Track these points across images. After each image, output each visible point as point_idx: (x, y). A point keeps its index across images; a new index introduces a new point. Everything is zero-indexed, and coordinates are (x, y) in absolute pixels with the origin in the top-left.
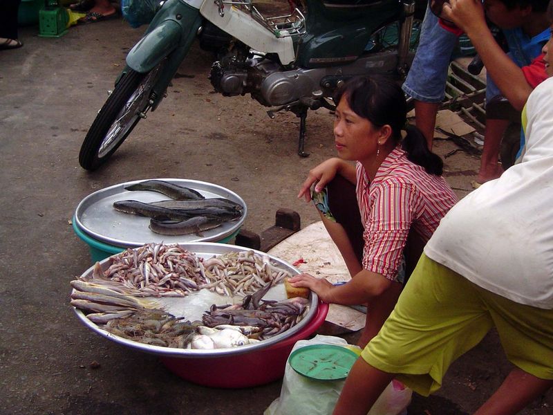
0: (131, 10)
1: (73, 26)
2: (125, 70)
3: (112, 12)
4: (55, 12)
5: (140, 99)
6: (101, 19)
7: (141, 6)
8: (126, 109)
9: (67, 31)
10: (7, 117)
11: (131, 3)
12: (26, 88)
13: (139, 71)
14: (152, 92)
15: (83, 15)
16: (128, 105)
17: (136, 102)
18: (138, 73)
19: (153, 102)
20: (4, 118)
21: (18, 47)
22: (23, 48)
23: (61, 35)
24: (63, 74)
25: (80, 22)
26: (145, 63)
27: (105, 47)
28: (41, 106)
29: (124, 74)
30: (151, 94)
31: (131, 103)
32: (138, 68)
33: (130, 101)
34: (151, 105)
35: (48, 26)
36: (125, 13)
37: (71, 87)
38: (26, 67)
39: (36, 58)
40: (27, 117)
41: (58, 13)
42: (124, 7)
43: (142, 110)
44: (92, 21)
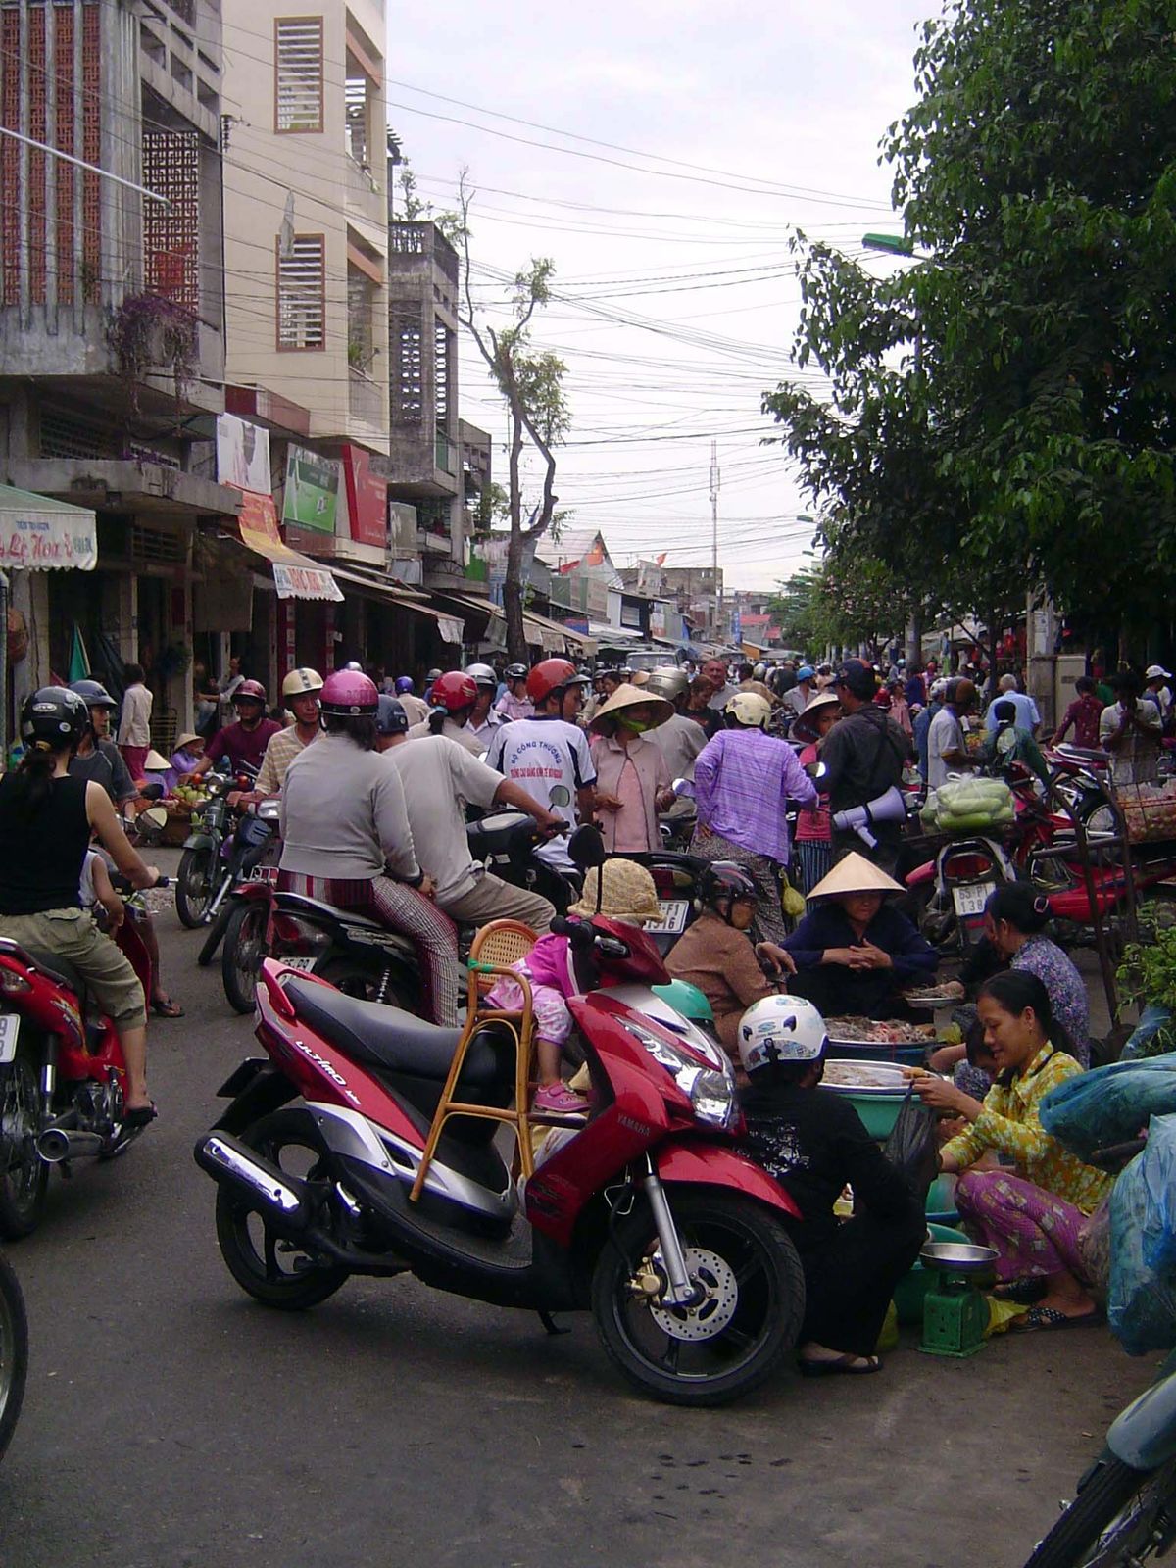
0: (1128, 1315)
1: (997, 1334)
2: (1103, 1457)
3: (1089, 1309)
4: (960, 1301)
5: (1132, 1526)
6: (1061, 1323)
7: (1151, 1309)
8: (1099, 1548)
9: (985, 1344)
10: (830, 1530)
11: (1129, 1300)
12: (881, 1467)
13: (1135, 1465)
14: (1161, 1513)
15: (1023, 1309)
16: (1102, 1538)
17: (1123, 1535)
18: (1130, 1468)
19: (1160, 1536)
20: (825, 1533)
21: (871, 1369)
22: (881, 1374)
23: (970, 1351)
24: (966, 1445)
25: (1014, 1325)
26: (1150, 1448)
27: (1064, 1391)
28: (912, 1514)
29: (1101, 1466)
30: (1157, 1520)
31: (1110, 1534)
32: (1131, 1457)
33: (1107, 1530)
34: (1157, 1543)
35: (942, 1330)
36: (1114, 1322)
37: (980, 1475)
38: (885, 1420)
39: (907, 1398)
40: (875, 1536)
41: (968, 1304)
42: (1112, 1308)
43: (1133, 1552)
44: (1040, 1323)
